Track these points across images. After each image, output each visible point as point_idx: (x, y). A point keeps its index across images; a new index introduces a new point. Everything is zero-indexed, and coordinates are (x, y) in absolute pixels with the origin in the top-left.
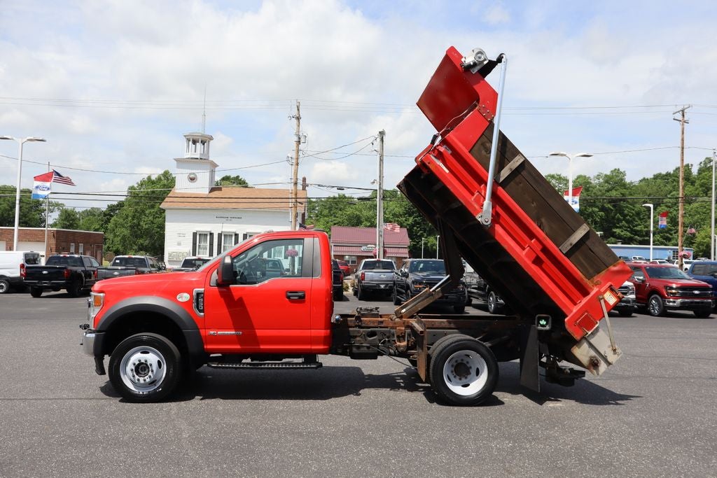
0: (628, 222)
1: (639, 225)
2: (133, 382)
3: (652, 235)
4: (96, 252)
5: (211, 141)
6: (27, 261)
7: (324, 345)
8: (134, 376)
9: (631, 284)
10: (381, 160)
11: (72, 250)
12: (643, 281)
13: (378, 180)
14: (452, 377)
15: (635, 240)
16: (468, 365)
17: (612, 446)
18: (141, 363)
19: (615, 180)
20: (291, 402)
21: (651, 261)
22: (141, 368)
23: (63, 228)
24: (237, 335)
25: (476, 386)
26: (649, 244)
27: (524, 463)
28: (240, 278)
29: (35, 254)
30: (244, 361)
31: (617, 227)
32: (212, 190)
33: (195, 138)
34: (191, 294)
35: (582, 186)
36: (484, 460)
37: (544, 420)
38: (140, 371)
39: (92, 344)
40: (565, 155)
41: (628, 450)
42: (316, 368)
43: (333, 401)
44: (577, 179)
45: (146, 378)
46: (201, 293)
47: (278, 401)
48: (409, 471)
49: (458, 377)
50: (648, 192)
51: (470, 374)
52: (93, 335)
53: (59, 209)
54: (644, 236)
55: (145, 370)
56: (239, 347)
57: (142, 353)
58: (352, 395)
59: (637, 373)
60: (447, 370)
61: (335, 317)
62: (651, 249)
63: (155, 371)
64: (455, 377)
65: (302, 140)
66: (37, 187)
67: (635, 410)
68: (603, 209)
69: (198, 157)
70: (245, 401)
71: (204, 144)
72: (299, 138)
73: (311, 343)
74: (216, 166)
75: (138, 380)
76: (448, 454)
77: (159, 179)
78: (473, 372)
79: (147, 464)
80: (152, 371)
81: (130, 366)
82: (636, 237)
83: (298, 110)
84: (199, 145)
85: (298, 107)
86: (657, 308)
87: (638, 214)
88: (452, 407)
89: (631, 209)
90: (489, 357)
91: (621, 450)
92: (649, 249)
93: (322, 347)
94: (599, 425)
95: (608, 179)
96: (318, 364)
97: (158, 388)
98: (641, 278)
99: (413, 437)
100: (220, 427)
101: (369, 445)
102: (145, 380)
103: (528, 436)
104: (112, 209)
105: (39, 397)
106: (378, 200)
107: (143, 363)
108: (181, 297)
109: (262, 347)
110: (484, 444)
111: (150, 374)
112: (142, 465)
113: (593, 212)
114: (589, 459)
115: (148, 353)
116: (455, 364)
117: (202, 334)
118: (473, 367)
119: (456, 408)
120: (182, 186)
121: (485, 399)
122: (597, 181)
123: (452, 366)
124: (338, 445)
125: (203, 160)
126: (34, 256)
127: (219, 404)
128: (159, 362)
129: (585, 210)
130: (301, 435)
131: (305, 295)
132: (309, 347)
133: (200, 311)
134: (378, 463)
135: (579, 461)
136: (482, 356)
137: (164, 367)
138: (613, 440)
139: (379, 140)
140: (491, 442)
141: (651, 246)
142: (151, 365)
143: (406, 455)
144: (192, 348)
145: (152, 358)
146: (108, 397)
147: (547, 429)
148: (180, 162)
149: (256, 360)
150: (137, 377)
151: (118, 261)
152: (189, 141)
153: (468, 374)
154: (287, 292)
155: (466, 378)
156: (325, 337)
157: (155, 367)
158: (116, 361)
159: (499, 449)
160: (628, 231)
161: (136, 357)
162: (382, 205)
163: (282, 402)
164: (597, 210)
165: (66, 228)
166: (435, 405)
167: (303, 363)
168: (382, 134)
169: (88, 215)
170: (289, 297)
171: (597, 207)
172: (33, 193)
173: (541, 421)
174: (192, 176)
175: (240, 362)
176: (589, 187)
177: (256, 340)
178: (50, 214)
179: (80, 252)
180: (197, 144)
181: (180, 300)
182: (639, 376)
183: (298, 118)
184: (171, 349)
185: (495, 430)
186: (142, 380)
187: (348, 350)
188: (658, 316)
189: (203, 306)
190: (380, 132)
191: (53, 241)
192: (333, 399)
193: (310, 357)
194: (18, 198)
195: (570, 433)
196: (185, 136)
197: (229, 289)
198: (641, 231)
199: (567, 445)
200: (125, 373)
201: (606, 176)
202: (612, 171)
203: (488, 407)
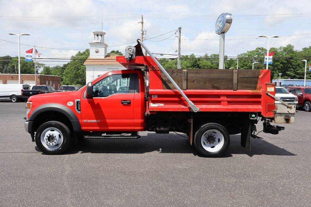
0: (294, 69)
1: (299, 70)
2: (47, 145)
3: (305, 74)
4: (57, 85)
5: (105, 35)
6: (24, 88)
7: (141, 127)
8: (47, 142)
9: (296, 96)
10: (180, 41)
11: (47, 84)
12: (302, 95)
13: (178, 50)
14: (206, 143)
15: (297, 77)
16: (214, 137)
17: (290, 182)
18: (50, 136)
19: (289, 49)
20: (125, 154)
21: (305, 86)
22: (51, 138)
23: (45, 74)
24: (98, 123)
25: (218, 147)
26: (304, 79)
27: (242, 192)
28: (100, 94)
29: (28, 85)
30: (103, 135)
31: (288, 71)
32: (106, 56)
33: (98, 33)
34: (74, 102)
35: (273, 52)
36: (219, 190)
37: (253, 166)
38: (51, 140)
39: (27, 127)
40: (266, 37)
41: (299, 184)
42: (137, 138)
43: (146, 154)
44: (271, 49)
45: (53, 143)
46: (79, 102)
47: (118, 154)
48: (178, 196)
49: (209, 143)
50: (304, 55)
51: (215, 141)
52: (28, 123)
53: (43, 66)
54: (301, 75)
55: (53, 139)
56: (98, 128)
57: (51, 131)
58: (156, 151)
59: (300, 140)
60: (203, 139)
61: (148, 112)
62: (305, 81)
63: (57, 140)
64: (207, 143)
65: (144, 33)
66: (27, 56)
67: (301, 160)
68: (282, 63)
69: (99, 42)
70: (102, 154)
71: (102, 36)
72: (143, 32)
73: (134, 126)
74: (108, 46)
75: (50, 144)
76: (200, 185)
77: (84, 53)
78: (217, 140)
79: (40, 190)
80: (56, 140)
81: (46, 137)
82: (297, 76)
83: (142, 19)
84: (100, 37)
85: (142, 18)
86: (308, 107)
87: (299, 65)
88: (205, 158)
89: (295, 62)
90: (225, 133)
91: (296, 185)
92: (304, 81)
93: (140, 128)
94: (283, 169)
95: (285, 50)
96: (138, 137)
97: (60, 148)
98: (301, 94)
99: (183, 175)
100: (86, 168)
101: (160, 180)
102: (53, 144)
103: (244, 175)
104: (65, 66)
105: (5, 152)
106: (178, 59)
107: (51, 136)
108: (69, 104)
109: (110, 128)
110: (220, 180)
111: (55, 141)
112: (38, 191)
113: (278, 64)
114: (278, 190)
115: (54, 131)
116: (207, 136)
117: (80, 122)
118: (217, 138)
119: (207, 158)
120: (93, 55)
121: (223, 154)
122: (280, 50)
123: (206, 137)
124: (143, 179)
125: (101, 44)
126: (27, 86)
127: (89, 156)
128: (59, 135)
129: (274, 64)
130: (125, 173)
131: (130, 102)
132: (133, 128)
133: (79, 110)
134: (162, 191)
135: (272, 191)
136: (222, 132)
137: (62, 137)
138: (291, 178)
139: (178, 31)
140: (224, 178)
141: (305, 80)
142: (55, 137)
143: (178, 186)
144: (75, 129)
145: (56, 133)
146: (37, 152)
147: (254, 171)
148: (92, 44)
149: (109, 134)
150: (49, 142)
151: (62, 88)
152: (95, 35)
153: (214, 141)
154: (121, 101)
155: (213, 143)
156: (141, 123)
157: (57, 137)
158: (39, 135)
159: (228, 183)
160: (294, 73)
161: (48, 133)
162: (180, 62)
163: (121, 154)
164: (279, 63)
165: (46, 74)
166: (197, 157)
167: (130, 136)
168: (180, 28)
169: (55, 69)
170: (122, 103)
171: (280, 62)
172: (26, 58)
173: (252, 167)
174: (97, 51)
175: (101, 135)
176: (276, 53)
177: (106, 125)
178: (39, 69)
179: (50, 84)
180: (99, 36)
181: (69, 105)
182: (302, 142)
183: (142, 23)
184: (65, 129)
185: (227, 171)
186: (51, 144)
187: (154, 129)
188: (309, 111)
189: (80, 108)
190: (179, 28)
191: (39, 80)
192: (146, 153)
193: (134, 133)
194: (19, 61)
195: (267, 173)
196: (93, 33)
197: (93, 99)
198: (300, 73)
199: (266, 181)
200: (44, 140)
201: (284, 48)
202: (287, 46)
203: (224, 158)
